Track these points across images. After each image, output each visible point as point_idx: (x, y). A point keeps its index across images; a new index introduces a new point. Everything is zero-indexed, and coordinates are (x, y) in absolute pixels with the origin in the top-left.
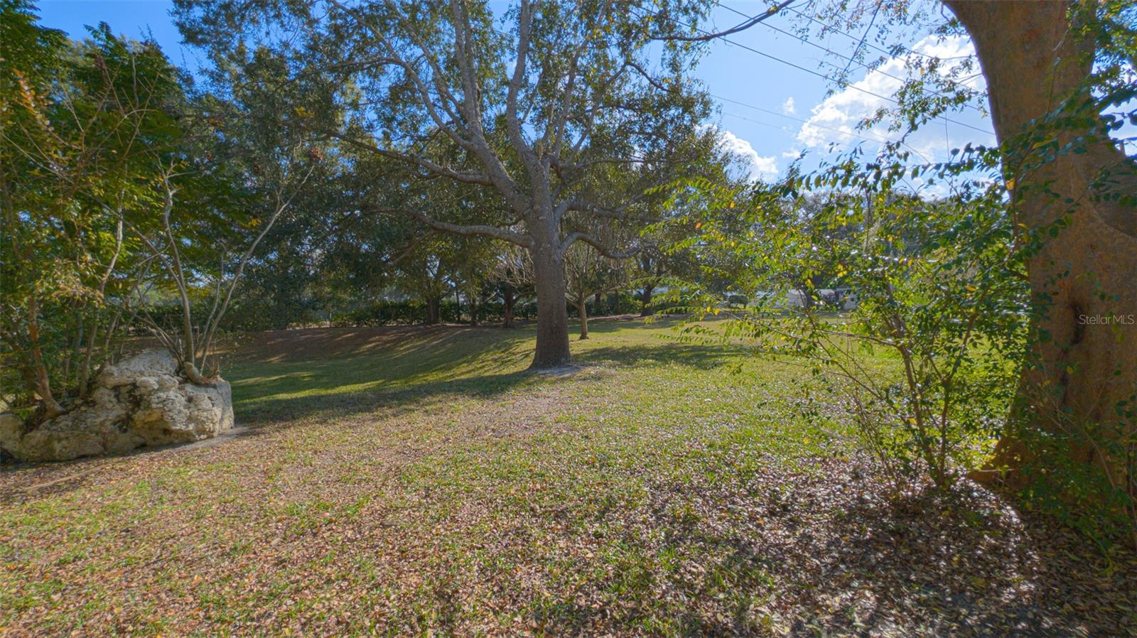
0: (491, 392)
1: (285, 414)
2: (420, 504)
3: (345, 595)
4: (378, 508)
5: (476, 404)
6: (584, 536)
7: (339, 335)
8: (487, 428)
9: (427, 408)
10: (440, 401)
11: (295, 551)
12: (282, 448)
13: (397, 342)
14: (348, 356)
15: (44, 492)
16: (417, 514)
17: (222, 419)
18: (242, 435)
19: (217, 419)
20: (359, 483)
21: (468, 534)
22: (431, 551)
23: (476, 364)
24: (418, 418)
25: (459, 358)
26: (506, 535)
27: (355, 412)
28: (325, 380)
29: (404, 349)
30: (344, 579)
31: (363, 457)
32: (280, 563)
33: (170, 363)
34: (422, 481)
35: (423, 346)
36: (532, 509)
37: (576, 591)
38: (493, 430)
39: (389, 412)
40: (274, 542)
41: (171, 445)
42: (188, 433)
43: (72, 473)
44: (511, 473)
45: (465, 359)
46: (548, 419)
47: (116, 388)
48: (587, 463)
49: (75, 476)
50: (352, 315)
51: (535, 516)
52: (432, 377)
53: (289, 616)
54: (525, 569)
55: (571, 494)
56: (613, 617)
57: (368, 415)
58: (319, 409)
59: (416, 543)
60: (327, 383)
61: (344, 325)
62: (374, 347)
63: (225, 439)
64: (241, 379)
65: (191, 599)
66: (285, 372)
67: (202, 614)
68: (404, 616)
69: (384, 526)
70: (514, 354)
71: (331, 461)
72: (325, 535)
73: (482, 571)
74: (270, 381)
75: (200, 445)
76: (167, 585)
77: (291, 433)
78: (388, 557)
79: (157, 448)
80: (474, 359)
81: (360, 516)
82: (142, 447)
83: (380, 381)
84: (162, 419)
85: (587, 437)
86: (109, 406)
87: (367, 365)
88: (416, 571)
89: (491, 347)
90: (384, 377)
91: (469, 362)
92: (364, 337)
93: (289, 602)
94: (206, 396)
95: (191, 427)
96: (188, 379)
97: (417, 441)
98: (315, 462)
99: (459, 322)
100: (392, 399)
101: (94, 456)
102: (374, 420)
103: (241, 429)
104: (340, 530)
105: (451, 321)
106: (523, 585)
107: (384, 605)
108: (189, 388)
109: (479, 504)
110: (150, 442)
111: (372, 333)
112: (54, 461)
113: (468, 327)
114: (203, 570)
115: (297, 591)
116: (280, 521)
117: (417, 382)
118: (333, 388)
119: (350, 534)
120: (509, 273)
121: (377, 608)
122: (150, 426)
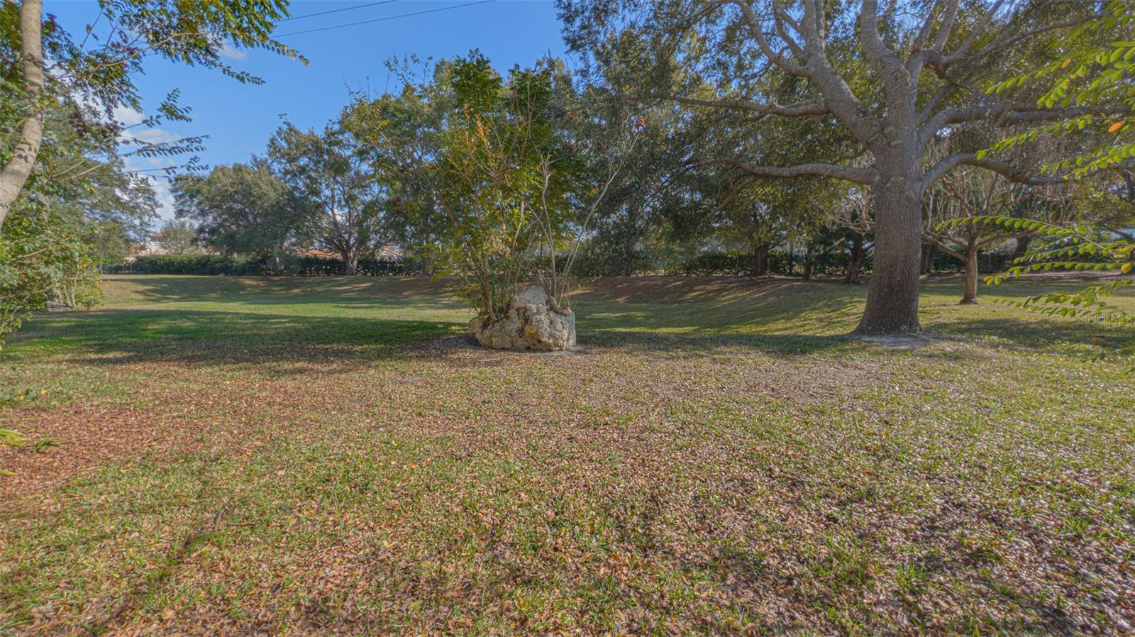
0: (789, 352)
1: (608, 342)
2: (673, 432)
3: (596, 473)
4: (641, 425)
5: (766, 361)
6: (814, 513)
7: (670, 283)
8: (766, 386)
9: (716, 356)
10: (731, 352)
11: (580, 435)
12: (597, 366)
13: (719, 292)
14: (675, 302)
15: (487, 364)
16: (667, 439)
17: (568, 339)
18: (578, 352)
19: (565, 338)
20: (637, 403)
21: (699, 467)
22: (662, 468)
23: (796, 322)
24: (705, 364)
25: (777, 314)
26: (731, 480)
27: (655, 349)
28: (653, 321)
29: (728, 298)
30: (600, 463)
31: (648, 386)
32: (571, 439)
33: (543, 296)
34: (682, 416)
35: (744, 298)
36: (770, 470)
37: (774, 551)
38: (773, 390)
39: (681, 354)
40: (572, 425)
41: (541, 350)
42: (549, 345)
43: (498, 356)
44: (767, 432)
45: (785, 315)
46: (846, 392)
47: (518, 309)
48: (867, 448)
49: (499, 359)
50: (683, 264)
51: (770, 476)
52: (745, 330)
53: (562, 470)
54: (734, 513)
55: (825, 471)
56: (797, 589)
57: (664, 354)
58: (630, 342)
59: (656, 458)
60: (653, 324)
61: (676, 273)
62: (699, 295)
63: (569, 353)
64: (597, 312)
65: (525, 441)
66: (625, 311)
67: (526, 450)
68: (623, 500)
69: (639, 439)
70: (847, 315)
71: (625, 383)
72: (601, 432)
73: (696, 498)
74: (615, 317)
75: (555, 354)
76: (518, 429)
77: (606, 357)
78: (632, 461)
79: (535, 351)
80: (796, 315)
81: (627, 426)
82: (528, 349)
83: (696, 327)
84: (537, 333)
85: (886, 423)
86: (515, 320)
87: (689, 311)
88: (646, 477)
89: (820, 304)
90: (701, 324)
91: (788, 319)
92: (690, 286)
93: (566, 462)
94: (560, 321)
95: (551, 341)
96: (552, 309)
97: (695, 383)
98: (616, 381)
99: (790, 274)
100: (688, 343)
101: (508, 349)
102: (667, 359)
103: (580, 348)
104: (611, 431)
105: (780, 273)
106: (725, 524)
107: (614, 488)
108: (552, 314)
109: (722, 448)
110: (532, 347)
111: (697, 282)
112: (492, 348)
113: (798, 280)
114: (534, 428)
115: (572, 458)
116: (579, 413)
117: (728, 332)
118: (656, 328)
119: (615, 436)
120: (855, 216)
121: (610, 488)
122: (532, 336)
